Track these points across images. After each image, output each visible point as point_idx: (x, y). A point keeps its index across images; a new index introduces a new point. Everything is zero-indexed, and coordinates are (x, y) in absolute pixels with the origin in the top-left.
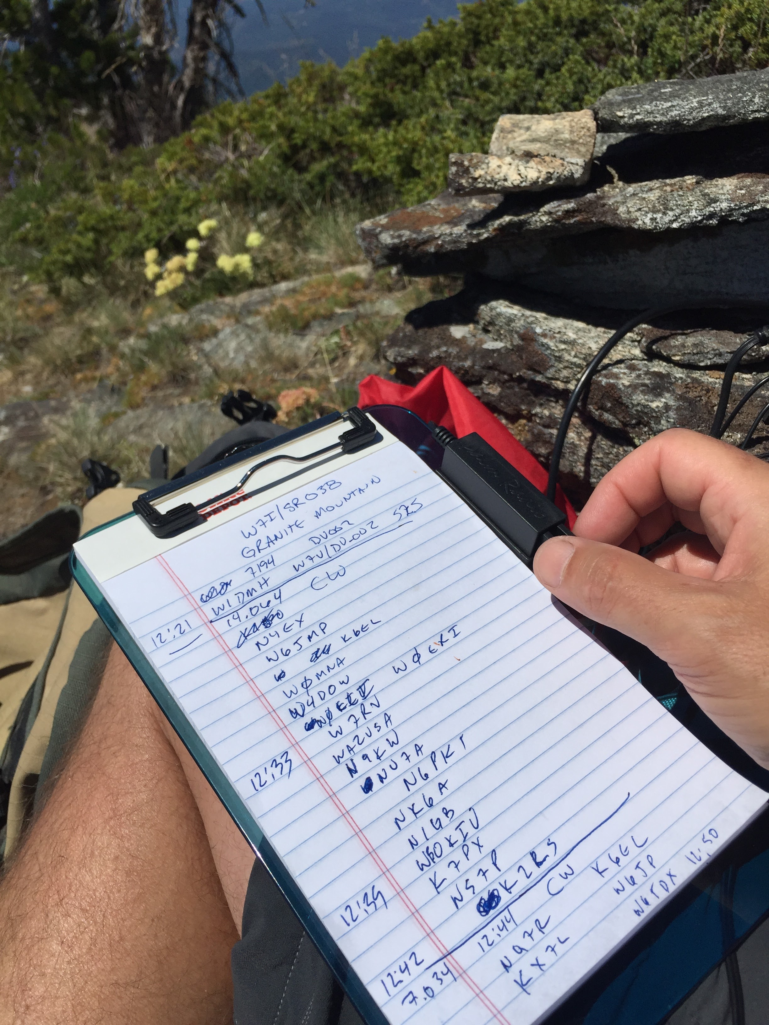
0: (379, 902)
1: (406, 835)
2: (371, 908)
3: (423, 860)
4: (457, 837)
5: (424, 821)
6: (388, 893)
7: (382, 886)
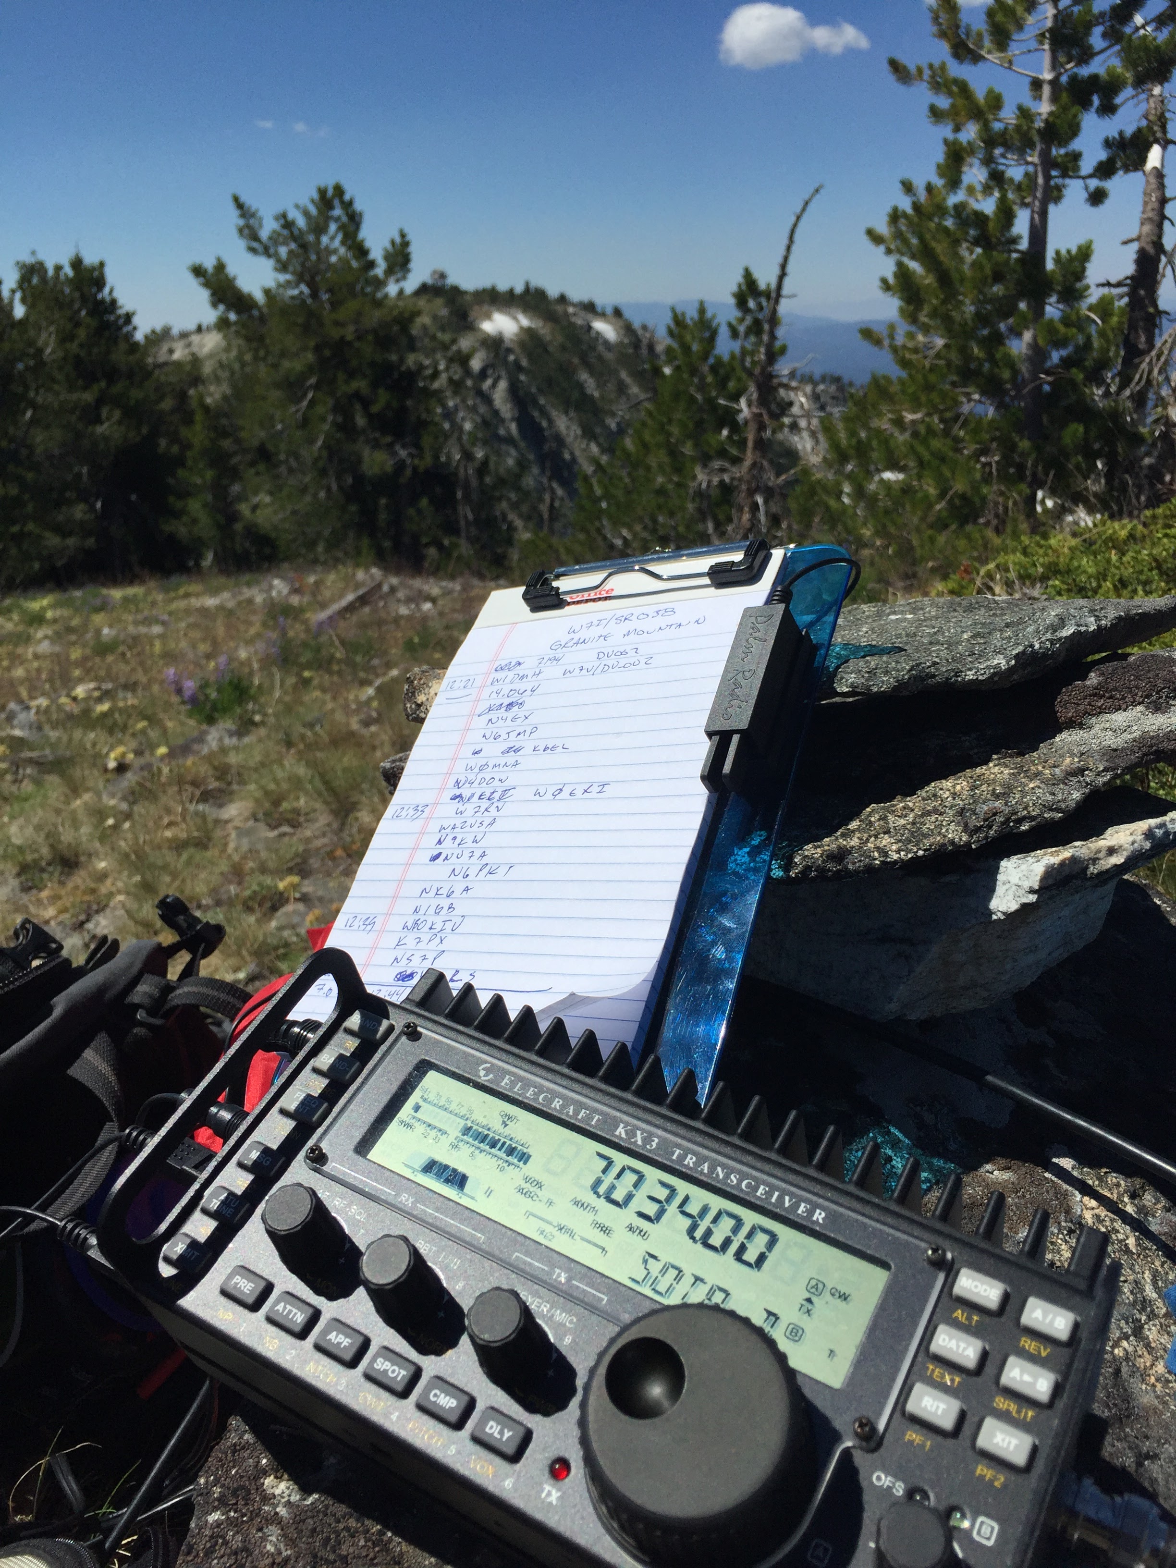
0: (369, 927)
1: (418, 902)
2: (362, 927)
3: (409, 925)
4: (438, 927)
5: (434, 903)
6: (377, 927)
7: (379, 921)
